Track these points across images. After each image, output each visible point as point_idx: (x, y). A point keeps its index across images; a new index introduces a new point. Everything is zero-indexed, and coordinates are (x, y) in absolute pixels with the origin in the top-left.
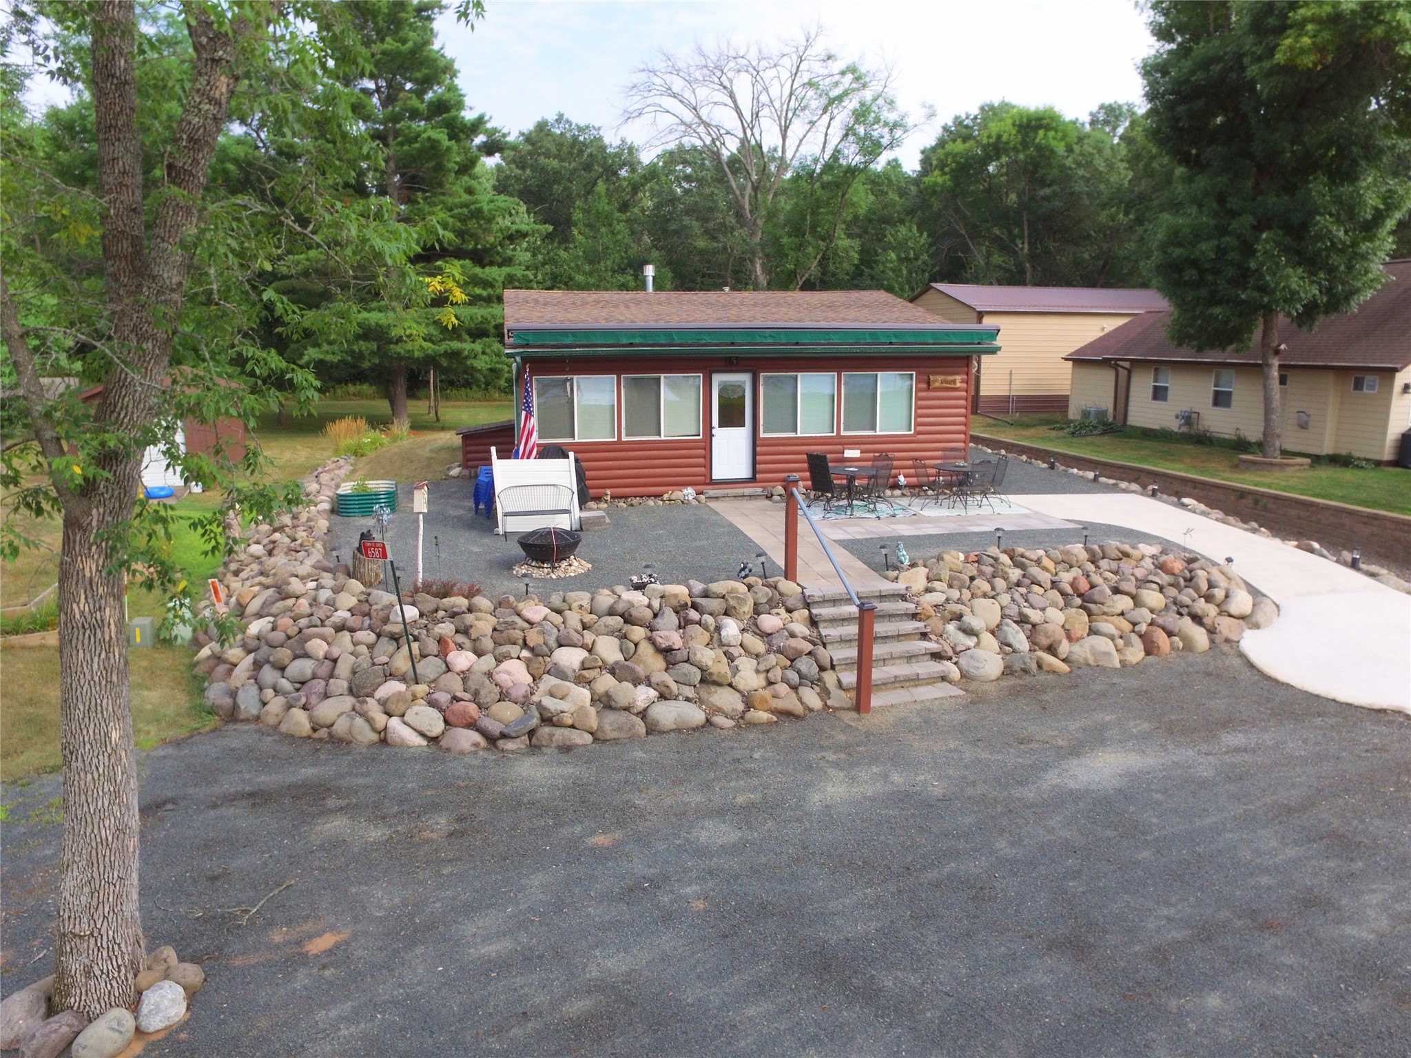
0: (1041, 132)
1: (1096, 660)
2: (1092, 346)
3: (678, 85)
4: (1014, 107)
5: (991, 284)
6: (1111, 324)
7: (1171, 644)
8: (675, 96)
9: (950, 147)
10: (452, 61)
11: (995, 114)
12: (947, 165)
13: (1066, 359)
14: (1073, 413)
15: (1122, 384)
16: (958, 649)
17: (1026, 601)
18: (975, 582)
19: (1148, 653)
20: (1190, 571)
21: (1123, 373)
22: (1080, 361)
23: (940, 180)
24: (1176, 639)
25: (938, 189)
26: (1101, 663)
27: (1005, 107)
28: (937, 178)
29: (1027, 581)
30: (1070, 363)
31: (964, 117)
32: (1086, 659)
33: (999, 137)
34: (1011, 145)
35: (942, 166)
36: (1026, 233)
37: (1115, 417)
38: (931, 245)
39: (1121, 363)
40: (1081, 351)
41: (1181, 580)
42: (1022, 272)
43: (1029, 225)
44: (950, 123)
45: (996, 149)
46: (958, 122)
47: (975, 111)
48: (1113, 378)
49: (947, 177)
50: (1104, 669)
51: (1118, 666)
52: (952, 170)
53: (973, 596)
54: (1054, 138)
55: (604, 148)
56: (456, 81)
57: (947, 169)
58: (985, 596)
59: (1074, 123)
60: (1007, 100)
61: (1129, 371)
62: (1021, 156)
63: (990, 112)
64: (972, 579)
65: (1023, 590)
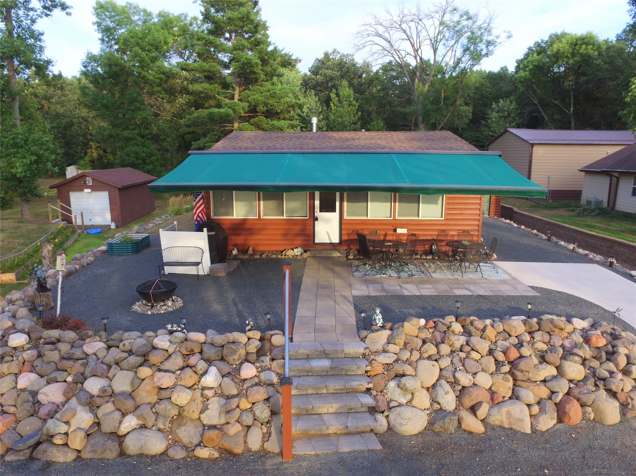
0: (584, 46)
1: (510, 423)
2: (597, 163)
3: (381, 30)
4: (569, 35)
5: (551, 129)
6: (612, 150)
7: (584, 413)
8: (380, 36)
9: (530, 58)
10: (265, 22)
11: (558, 39)
12: (528, 67)
13: (581, 171)
14: (583, 201)
15: (614, 185)
16: (393, 404)
17: (463, 365)
18: (426, 346)
19: (560, 420)
20: (613, 347)
21: (614, 179)
22: (589, 171)
23: (523, 75)
24: (589, 409)
25: (522, 79)
26: (514, 427)
27: (564, 35)
28: (522, 74)
29: (467, 348)
30: (583, 173)
31: (540, 42)
32: (502, 422)
33: (559, 50)
34: (566, 54)
35: (526, 67)
36: (572, 102)
37: (608, 205)
38: (517, 109)
39: (614, 174)
40: (589, 166)
41: (604, 354)
42: (570, 123)
43: (574, 98)
44: (532, 46)
45: (557, 57)
46: (538, 45)
47: (546, 38)
48: (609, 182)
49: (527, 73)
50: (515, 432)
51: (529, 431)
52: (530, 70)
53: (421, 358)
54: (591, 49)
55: (354, 65)
56: (267, 32)
57: (527, 69)
58: (429, 358)
59: (606, 41)
60: (565, 31)
61: (618, 179)
62: (571, 61)
63: (556, 38)
64: (424, 342)
65: (463, 355)
